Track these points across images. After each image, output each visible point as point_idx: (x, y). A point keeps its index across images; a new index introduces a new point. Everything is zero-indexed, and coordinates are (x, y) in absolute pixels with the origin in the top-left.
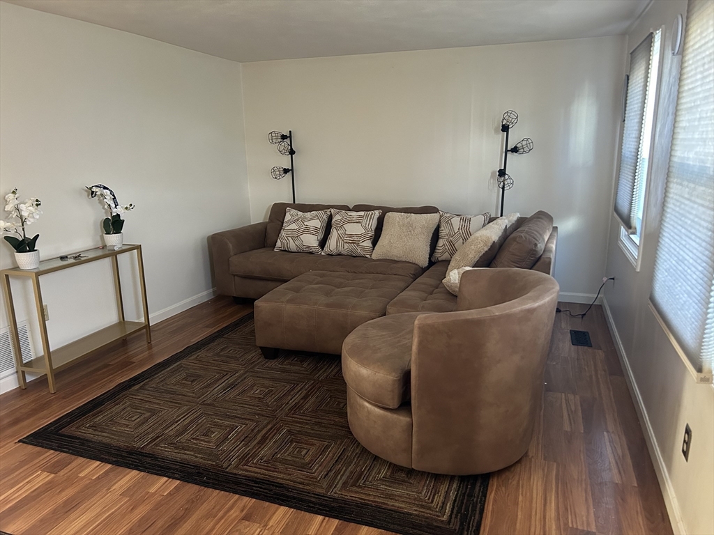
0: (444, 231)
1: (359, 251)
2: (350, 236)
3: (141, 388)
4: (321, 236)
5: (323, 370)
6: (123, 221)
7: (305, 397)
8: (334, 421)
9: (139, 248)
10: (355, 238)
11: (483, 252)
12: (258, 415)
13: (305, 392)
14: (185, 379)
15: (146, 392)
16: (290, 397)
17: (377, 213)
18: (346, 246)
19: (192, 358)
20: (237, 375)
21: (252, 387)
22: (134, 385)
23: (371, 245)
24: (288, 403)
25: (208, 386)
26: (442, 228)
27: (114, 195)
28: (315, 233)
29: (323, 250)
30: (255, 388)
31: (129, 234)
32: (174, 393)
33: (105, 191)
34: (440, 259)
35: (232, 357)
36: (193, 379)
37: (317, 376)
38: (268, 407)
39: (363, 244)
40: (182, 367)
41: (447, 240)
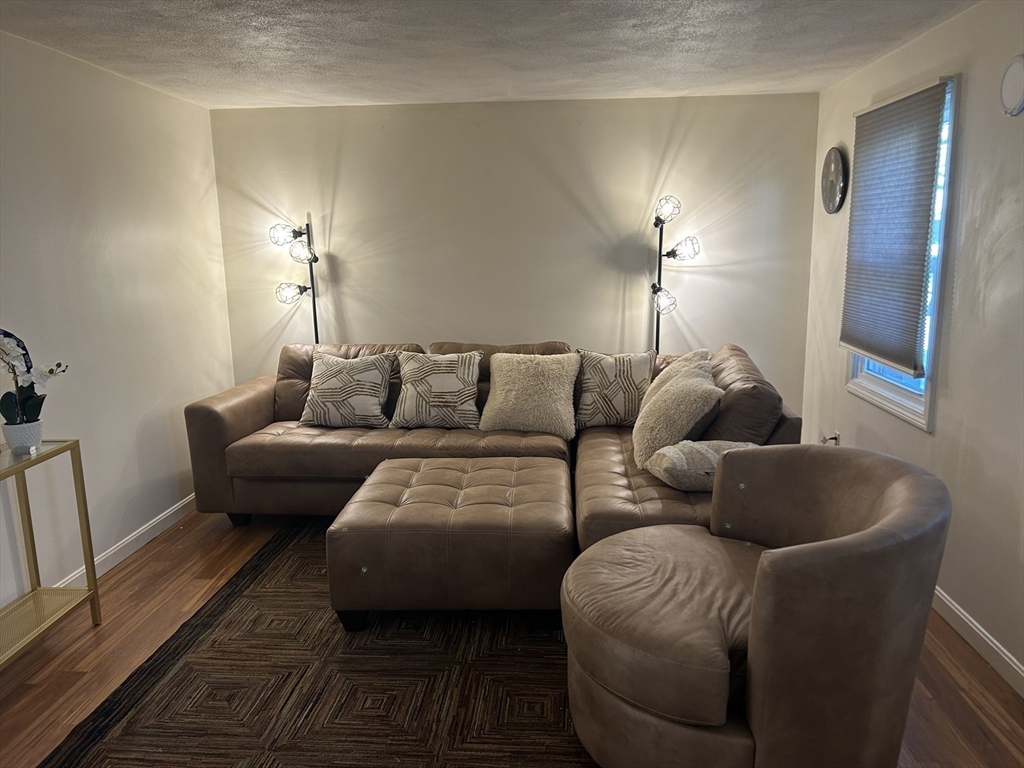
0: (592, 379)
1: (457, 419)
2: (440, 395)
3: (126, 732)
4: (383, 396)
5: (464, 640)
6: (42, 398)
7: (464, 702)
8: (543, 744)
9: (74, 448)
10: (449, 398)
12: (397, 754)
13: (456, 692)
14: (211, 696)
15: (144, 740)
16: (436, 707)
17: (476, 356)
18: (434, 412)
19: (204, 647)
20: (309, 673)
21: (353, 693)
22: (108, 727)
23: (475, 409)
24: (439, 721)
25: (265, 705)
26: (588, 376)
27: (24, 348)
28: (373, 391)
29: (390, 419)
30: (360, 695)
31: (51, 423)
32: (201, 732)
33: (7, 340)
34: (588, 424)
35: (284, 636)
36: (226, 693)
37: (459, 653)
38: (407, 733)
39: (465, 407)
40: (191, 670)
41: (599, 394)
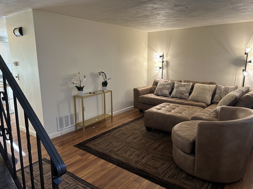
0: (218, 91)
1: (184, 97)
2: (181, 91)
3: (108, 135)
4: (170, 91)
5: (167, 137)
6: (108, 83)
7: (159, 146)
8: (168, 155)
9: (111, 92)
10: (182, 92)
11: (232, 100)
12: (143, 149)
13: (159, 144)
14: (121, 134)
15: (109, 136)
16: (154, 145)
17: (191, 84)
18: (179, 95)
19: (124, 127)
20: (137, 135)
21: (142, 139)
22: (106, 134)
23: (188, 95)
24: (153, 147)
25: (128, 137)
26: (217, 90)
27: (105, 75)
28: (168, 89)
29: (170, 95)
30: (143, 140)
31: (108, 87)
32: (117, 138)
33: (103, 73)
34: (215, 102)
35: (136, 129)
36: (123, 134)
37: (164, 139)
38: (146, 147)
39: (186, 94)
40: (121, 130)
41: (219, 95)
